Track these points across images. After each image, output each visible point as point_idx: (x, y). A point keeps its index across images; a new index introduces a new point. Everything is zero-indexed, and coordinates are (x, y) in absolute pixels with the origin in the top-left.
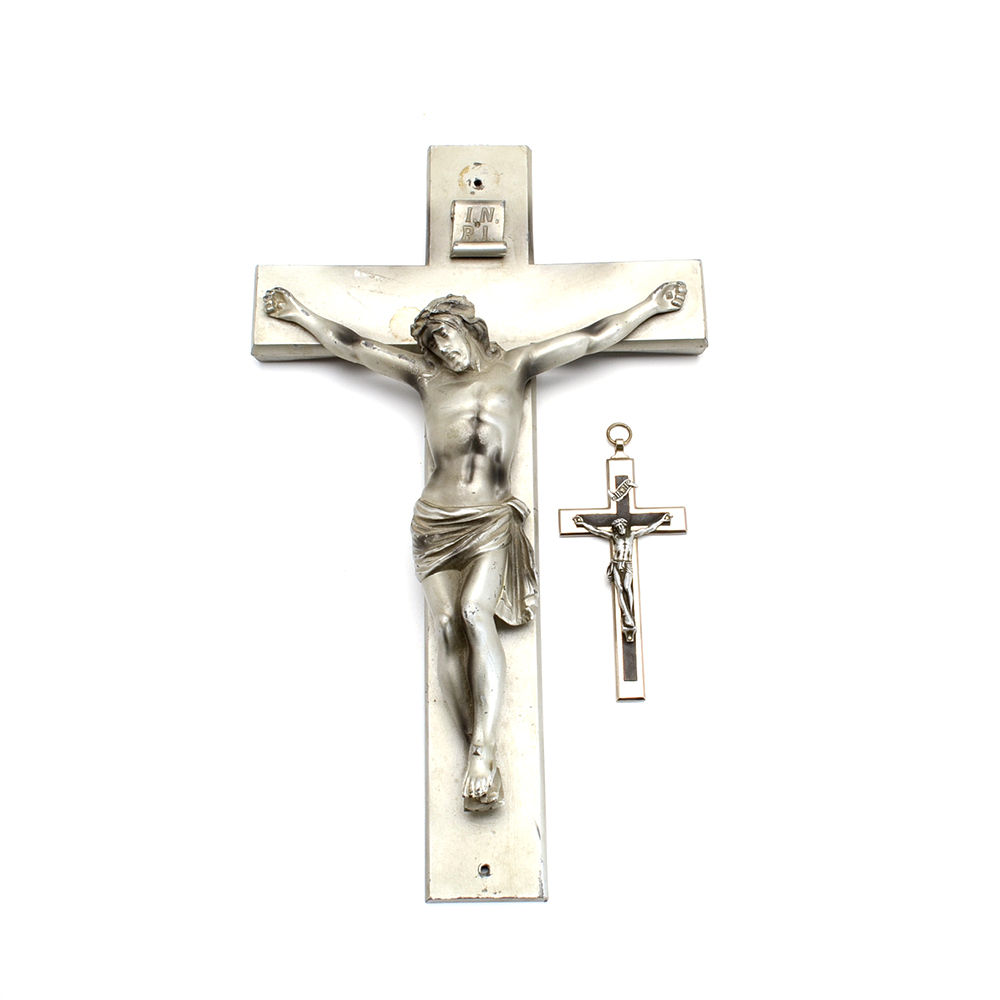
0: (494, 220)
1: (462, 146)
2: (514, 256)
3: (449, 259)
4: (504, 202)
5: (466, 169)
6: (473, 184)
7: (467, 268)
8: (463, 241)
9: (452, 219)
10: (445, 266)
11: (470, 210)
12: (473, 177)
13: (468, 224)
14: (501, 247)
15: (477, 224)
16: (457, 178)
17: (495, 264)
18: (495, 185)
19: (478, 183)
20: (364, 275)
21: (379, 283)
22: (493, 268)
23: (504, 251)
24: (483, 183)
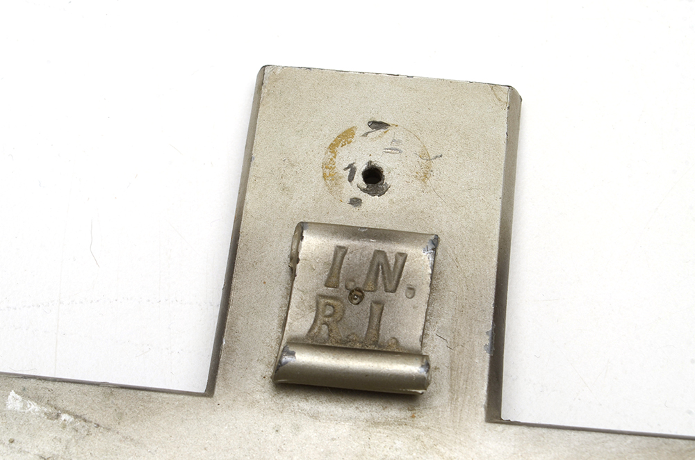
0: (402, 290)
1: (343, 73)
2: (446, 395)
3: (268, 385)
4: (435, 242)
5: (346, 137)
6: (359, 178)
7: (315, 417)
8: (312, 342)
9: (293, 272)
10: (253, 404)
11: (341, 252)
12: (361, 154)
13: (330, 291)
14: (411, 368)
15: (356, 295)
16: (320, 157)
17: (394, 412)
18: (417, 184)
19: (373, 176)
20: (33, 407)
21: (67, 435)
22: (386, 423)
23: (422, 383)
24: (389, 179)
